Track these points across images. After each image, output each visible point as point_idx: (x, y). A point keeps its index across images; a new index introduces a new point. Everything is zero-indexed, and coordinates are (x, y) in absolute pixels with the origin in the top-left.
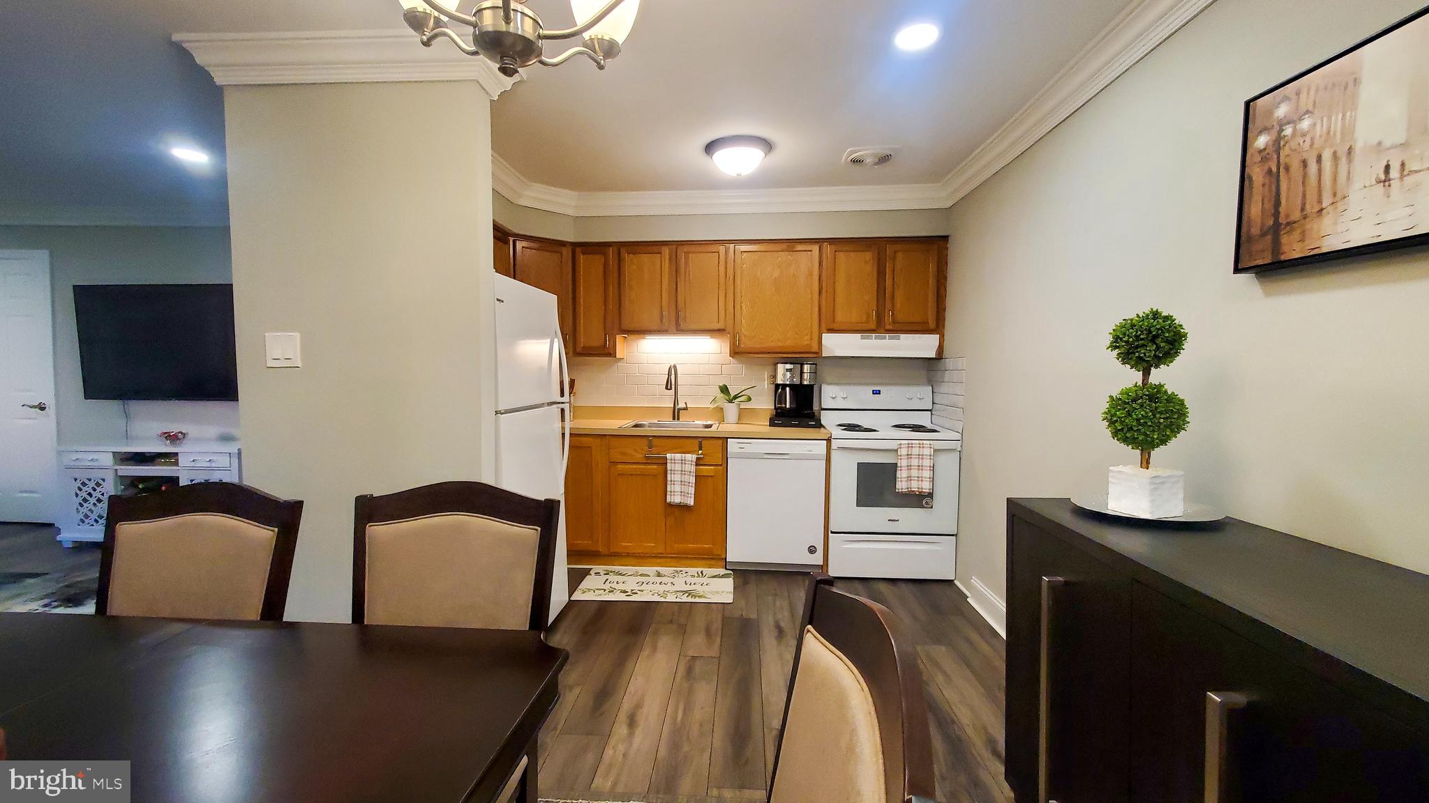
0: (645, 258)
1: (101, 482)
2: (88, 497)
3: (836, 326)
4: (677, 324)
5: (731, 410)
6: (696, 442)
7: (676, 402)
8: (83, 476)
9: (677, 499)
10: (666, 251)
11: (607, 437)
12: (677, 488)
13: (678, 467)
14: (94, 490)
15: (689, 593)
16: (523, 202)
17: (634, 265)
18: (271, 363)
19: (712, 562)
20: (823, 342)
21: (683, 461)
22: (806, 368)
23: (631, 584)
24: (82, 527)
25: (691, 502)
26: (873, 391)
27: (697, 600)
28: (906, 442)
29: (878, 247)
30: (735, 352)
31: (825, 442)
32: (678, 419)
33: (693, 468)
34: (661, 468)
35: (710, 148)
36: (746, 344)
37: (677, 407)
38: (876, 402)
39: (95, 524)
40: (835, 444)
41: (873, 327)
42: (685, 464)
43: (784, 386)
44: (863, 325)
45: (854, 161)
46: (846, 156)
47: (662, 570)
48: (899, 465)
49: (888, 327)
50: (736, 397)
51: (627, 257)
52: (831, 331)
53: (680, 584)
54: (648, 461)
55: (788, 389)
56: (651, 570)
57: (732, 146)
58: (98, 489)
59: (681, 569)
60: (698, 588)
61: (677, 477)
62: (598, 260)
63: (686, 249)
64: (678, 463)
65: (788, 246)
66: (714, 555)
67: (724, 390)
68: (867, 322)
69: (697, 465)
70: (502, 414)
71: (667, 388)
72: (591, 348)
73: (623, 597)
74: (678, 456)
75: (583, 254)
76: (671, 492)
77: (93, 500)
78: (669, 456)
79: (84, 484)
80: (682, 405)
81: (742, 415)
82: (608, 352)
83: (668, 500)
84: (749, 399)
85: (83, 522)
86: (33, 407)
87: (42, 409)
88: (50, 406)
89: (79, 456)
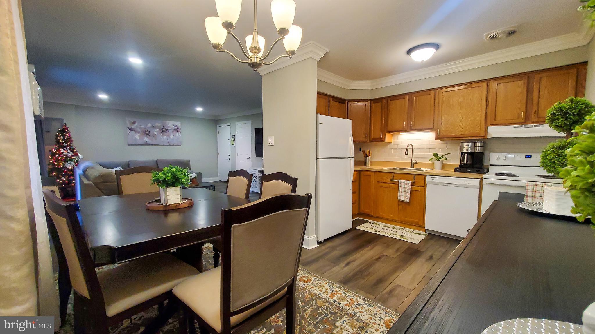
0: (398, 101)
1: (256, 177)
3: (496, 122)
4: (411, 128)
5: (438, 165)
6: (413, 176)
7: (412, 160)
9: (402, 199)
10: (407, 97)
11: (377, 173)
12: (403, 194)
13: (403, 186)
15: (400, 236)
16: (350, 88)
17: (394, 105)
18: (269, 144)
19: (420, 228)
20: (488, 131)
21: (405, 184)
22: (478, 144)
23: (380, 228)
25: (408, 200)
26: (526, 156)
27: (402, 239)
28: (532, 183)
29: (527, 76)
30: (437, 138)
31: (479, 180)
32: (413, 167)
33: (410, 187)
34: (397, 186)
35: (409, 52)
36: (443, 133)
37: (413, 162)
38: (528, 162)
40: (484, 181)
41: (523, 121)
42: (406, 185)
43: (465, 153)
44: (516, 120)
45: (492, 38)
46: (485, 36)
47: (395, 226)
48: (526, 195)
49: (534, 120)
50: (440, 158)
51: (390, 102)
52: (492, 125)
53: (400, 233)
54: (392, 183)
55: (466, 154)
56: (391, 226)
57: (421, 49)
59: (404, 228)
60: (406, 236)
61: (403, 190)
62: (379, 105)
63: (415, 95)
64: (403, 184)
65: (468, 86)
66: (419, 225)
67: (436, 155)
68: (519, 118)
69: (412, 185)
70: (320, 159)
71: (405, 154)
72: (376, 139)
73: (374, 232)
74: (403, 181)
75: (374, 103)
76: (400, 195)
78: (399, 181)
80: (415, 161)
81: (443, 167)
82: (382, 140)
83: (398, 199)
84: (446, 159)
86: (248, 159)
87: (250, 159)
88: (251, 158)
89: (253, 170)
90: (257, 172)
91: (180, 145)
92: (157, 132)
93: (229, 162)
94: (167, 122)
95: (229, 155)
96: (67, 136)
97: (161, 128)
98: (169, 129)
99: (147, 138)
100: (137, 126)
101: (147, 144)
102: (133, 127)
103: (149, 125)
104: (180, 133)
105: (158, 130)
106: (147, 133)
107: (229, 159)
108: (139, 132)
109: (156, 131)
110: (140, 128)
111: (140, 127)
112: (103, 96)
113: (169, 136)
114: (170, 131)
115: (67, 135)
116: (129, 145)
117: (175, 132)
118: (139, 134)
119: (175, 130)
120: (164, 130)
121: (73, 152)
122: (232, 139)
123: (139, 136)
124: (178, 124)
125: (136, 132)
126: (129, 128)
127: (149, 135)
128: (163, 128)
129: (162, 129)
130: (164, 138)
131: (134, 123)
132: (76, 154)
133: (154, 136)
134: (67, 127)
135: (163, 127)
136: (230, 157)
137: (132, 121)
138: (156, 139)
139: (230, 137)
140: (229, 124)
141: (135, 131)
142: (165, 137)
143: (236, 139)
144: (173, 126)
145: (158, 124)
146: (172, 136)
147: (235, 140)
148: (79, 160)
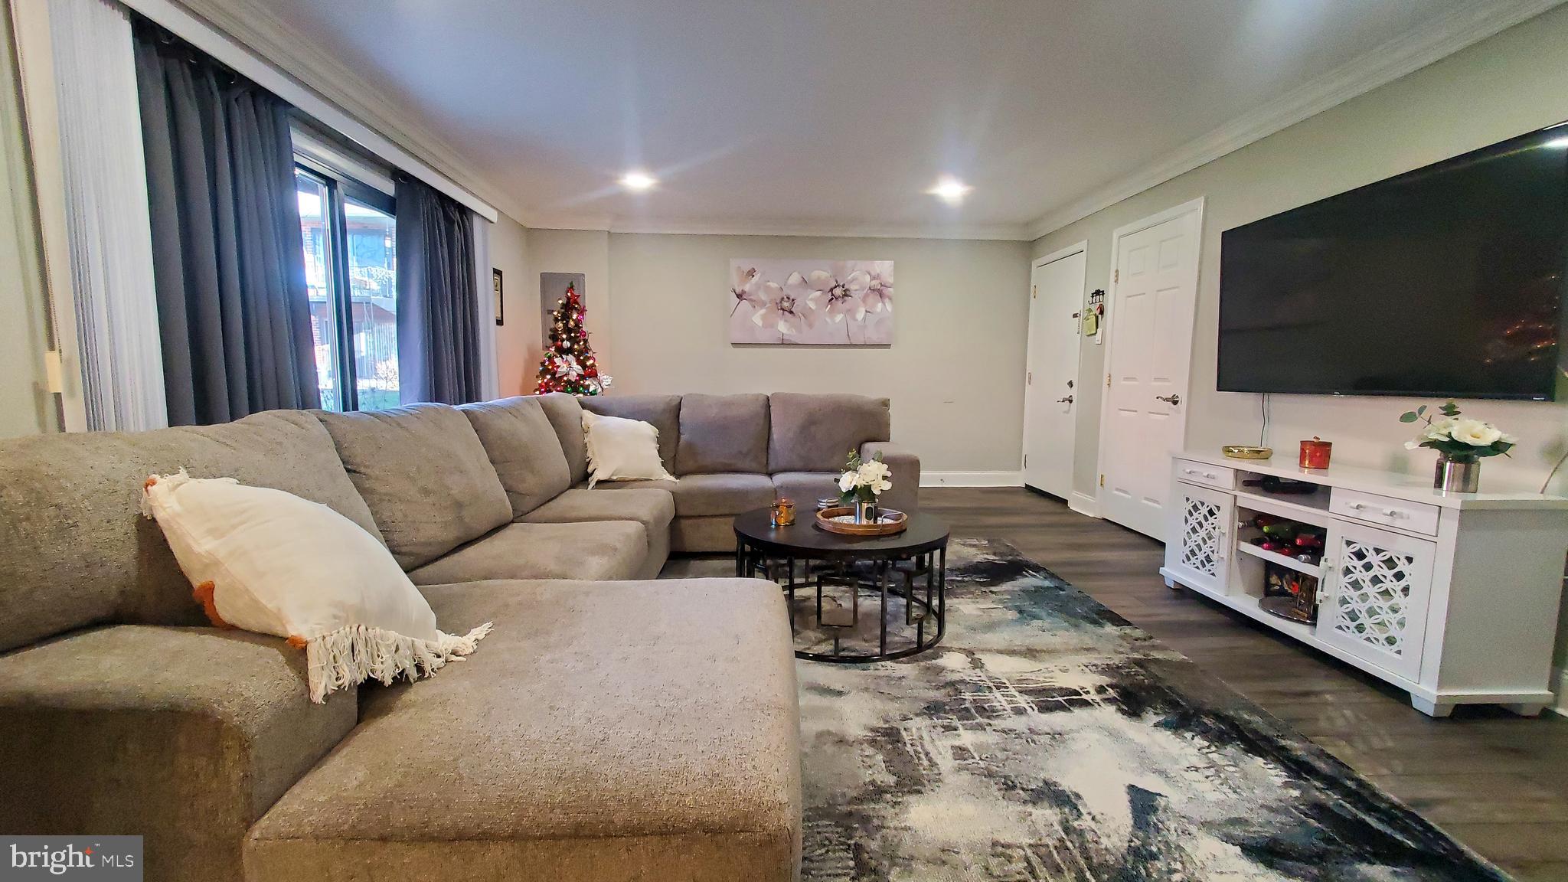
1: (1215, 511)
2: (1198, 528)
8: (1197, 496)
14: (1206, 519)
24: (1188, 566)
39: (1200, 566)
58: (1211, 519)
77: (1202, 533)
79: (1195, 507)
85: (1189, 559)
86: (1167, 400)
87: (1175, 403)
88: (1183, 398)
89: (1195, 468)
90: (1227, 480)
91: (888, 346)
92: (816, 300)
93: (1067, 412)
94: (850, 263)
95: (1071, 384)
96: (573, 320)
97: (829, 289)
98: (853, 287)
99: (786, 321)
100: (758, 286)
101: (784, 344)
102: (747, 288)
103: (795, 278)
104: (890, 299)
105: (819, 293)
106: (786, 307)
107: (1071, 401)
108: (763, 304)
109: (811, 299)
110: (768, 289)
111: (769, 287)
112: (638, 181)
113: (851, 312)
114: (857, 296)
115: (575, 316)
116: (735, 345)
117: (873, 298)
118: (763, 311)
119: (872, 290)
120: (838, 292)
121: (584, 366)
122: (1090, 310)
123: (764, 317)
124: (884, 268)
125: (755, 303)
126: (737, 292)
127: (791, 312)
128: (836, 287)
129: (831, 290)
130: (835, 322)
131: (751, 273)
132: (592, 374)
133: (807, 314)
134: (576, 293)
135: (834, 284)
136: (1073, 392)
137: (747, 268)
138: (811, 326)
139: (1079, 300)
140: (1082, 245)
141: (751, 300)
142: (839, 317)
143: (1108, 312)
144: (868, 278)
145: (821, 273)
146: (860, 315)
147: (1102, 313)
148: (600, 390)
